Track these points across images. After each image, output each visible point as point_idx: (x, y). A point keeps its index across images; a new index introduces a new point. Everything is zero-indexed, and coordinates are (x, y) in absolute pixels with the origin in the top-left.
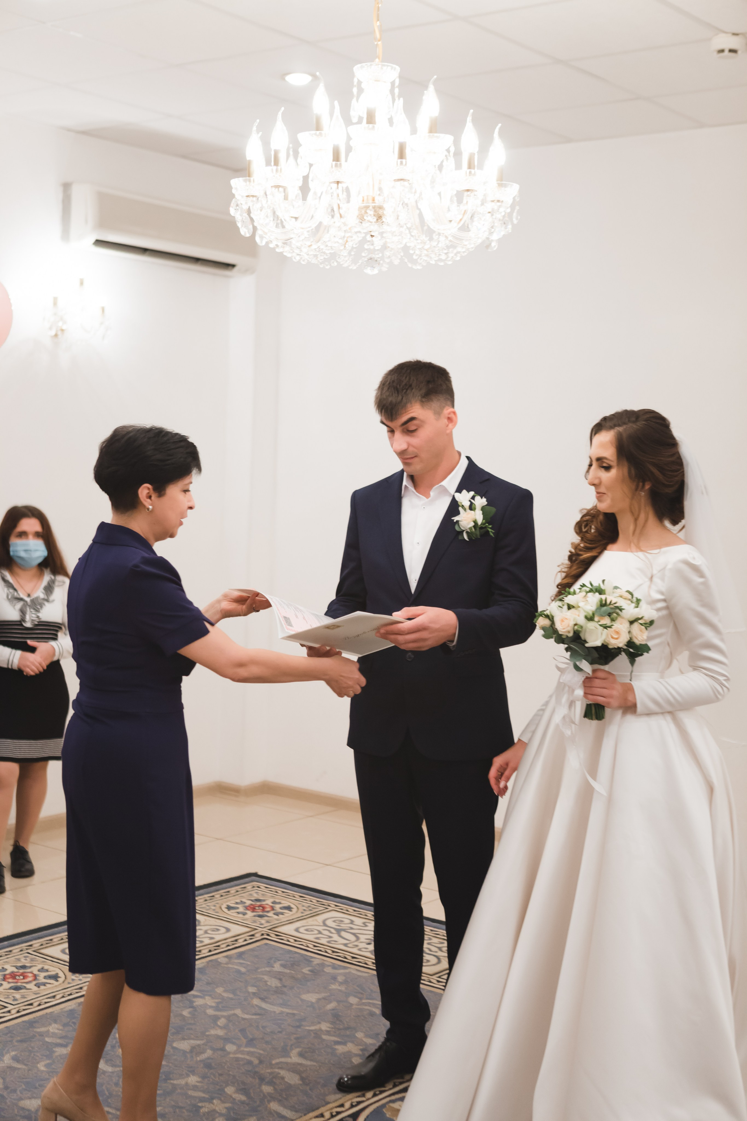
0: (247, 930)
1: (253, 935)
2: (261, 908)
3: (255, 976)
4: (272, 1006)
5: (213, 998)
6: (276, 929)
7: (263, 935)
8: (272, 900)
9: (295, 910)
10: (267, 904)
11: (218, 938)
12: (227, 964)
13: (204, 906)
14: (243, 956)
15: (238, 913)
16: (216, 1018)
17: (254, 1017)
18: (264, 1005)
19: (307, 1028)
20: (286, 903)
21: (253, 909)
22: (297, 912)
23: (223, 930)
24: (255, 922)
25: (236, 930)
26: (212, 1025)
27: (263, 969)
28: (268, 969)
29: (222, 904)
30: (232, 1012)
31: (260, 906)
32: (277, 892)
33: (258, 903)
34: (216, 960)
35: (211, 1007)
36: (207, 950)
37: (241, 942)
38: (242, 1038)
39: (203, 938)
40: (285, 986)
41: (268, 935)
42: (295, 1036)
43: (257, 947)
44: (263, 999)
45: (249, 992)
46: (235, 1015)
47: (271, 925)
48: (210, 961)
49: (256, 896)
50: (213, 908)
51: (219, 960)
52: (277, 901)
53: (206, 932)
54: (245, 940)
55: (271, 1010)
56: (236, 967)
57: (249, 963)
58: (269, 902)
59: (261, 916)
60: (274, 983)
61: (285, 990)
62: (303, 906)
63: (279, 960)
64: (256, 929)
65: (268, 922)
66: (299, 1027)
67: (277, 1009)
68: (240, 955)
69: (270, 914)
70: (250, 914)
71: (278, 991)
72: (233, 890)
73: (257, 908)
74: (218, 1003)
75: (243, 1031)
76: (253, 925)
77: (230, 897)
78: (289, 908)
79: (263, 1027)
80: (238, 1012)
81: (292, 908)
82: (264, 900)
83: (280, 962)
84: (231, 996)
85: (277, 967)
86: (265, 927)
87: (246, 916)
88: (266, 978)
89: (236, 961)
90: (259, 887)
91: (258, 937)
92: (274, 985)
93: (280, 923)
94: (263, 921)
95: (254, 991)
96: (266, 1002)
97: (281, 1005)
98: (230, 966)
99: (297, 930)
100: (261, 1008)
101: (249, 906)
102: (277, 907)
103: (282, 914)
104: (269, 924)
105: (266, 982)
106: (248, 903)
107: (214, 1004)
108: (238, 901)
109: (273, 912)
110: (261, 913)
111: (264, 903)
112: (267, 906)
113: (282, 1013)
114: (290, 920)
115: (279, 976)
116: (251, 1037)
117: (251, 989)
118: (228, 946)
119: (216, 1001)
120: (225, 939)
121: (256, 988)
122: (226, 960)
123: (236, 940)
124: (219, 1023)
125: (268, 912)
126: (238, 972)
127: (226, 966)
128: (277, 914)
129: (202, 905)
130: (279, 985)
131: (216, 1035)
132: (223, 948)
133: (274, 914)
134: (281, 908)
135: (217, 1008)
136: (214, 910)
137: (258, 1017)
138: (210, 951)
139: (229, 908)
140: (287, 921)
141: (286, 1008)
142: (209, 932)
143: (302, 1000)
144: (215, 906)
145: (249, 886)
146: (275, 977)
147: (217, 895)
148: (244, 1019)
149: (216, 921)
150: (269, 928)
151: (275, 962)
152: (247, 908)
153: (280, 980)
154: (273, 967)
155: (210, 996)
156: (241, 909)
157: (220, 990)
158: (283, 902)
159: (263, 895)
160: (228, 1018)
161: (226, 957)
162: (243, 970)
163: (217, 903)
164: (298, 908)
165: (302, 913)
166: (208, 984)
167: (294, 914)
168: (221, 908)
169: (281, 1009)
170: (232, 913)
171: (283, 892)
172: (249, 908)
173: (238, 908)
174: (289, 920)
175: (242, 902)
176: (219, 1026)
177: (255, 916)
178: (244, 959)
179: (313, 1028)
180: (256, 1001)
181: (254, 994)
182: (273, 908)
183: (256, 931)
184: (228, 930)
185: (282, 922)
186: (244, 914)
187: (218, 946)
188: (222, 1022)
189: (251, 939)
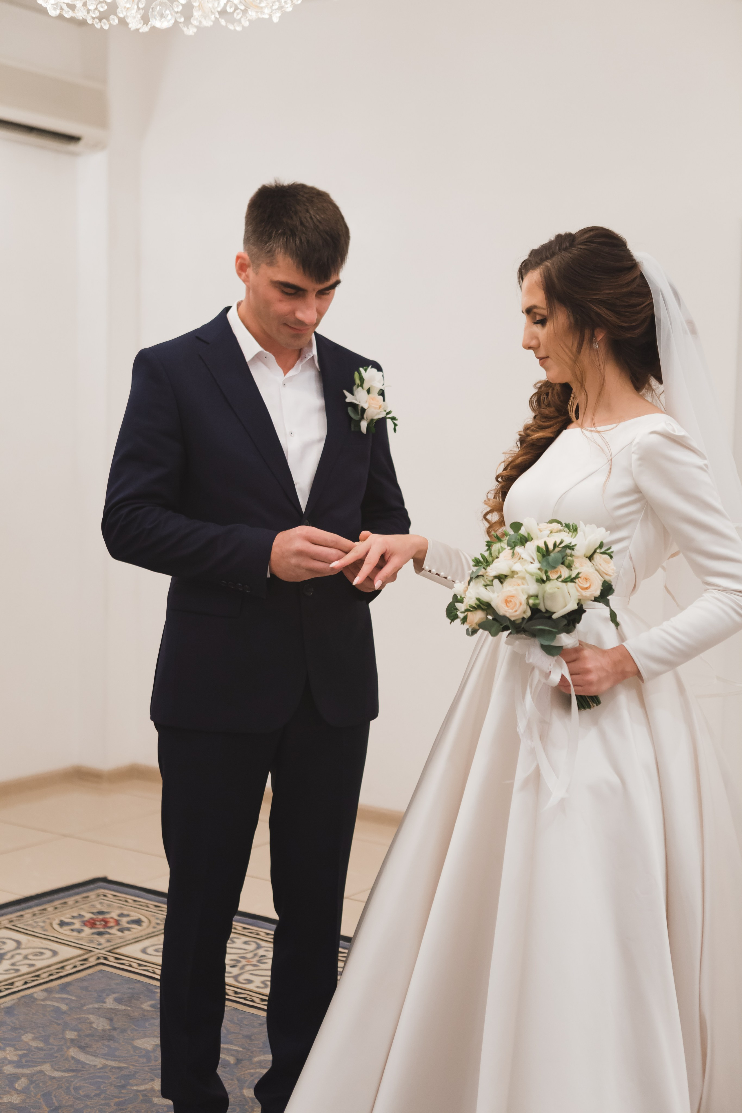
0: (80, 952)
1: (86, 960)
2: (103, 923)
3: (78, 1016)
4: (92, 1058)
5: (16, 1049)
6: (118, 951)
7: (98, 958)
8: (118, 912)
9: (145, 925)
10: (112, 918)
11: (39, 964)
12: (44, 1000)
13: (31, 922)
14: (68, 989)
15: (72, 930)
16: (16, 1078)
17: (66, 1074)
18: (82, 1057)
19: (135, 1088)
20: (135, 916)
21: (92, 923)
22: (148, 927)
23: (49, 953)
24: (91, 941)
25: (66, 952)
26: (7, 1089)
27: (91, 1006)
28: (96, 1006)
29: (54, 920)
30: (39, 1068)
31: (103, 920)
32: (127, 901)
33: (101, 917)
34: (31, 996)
35: (11, 1062)
36: (22, 982)
37: (69, 969)
38: (44, 1107)
39: (20, 965)
40: (115, 1029)
41: (106, 959)
42: (117, 1100)
43: (89, 975)
44: (82, 1048)
45: (64, 1038)
46: (41, 1072)
47: (112, 946)
48: (23, 997)
49: (99, 907)
50: (42, 924)
51: (35, 995)
52: (125, 912)
53: (26, 957)
54: (75, 967)
55: (92, 1063)
56: (56, 1004)
57: (73, 998)
58: (114, 915)
59: (100, 934)
60: (101, 1024)
61: (115, 1033)
62: (157, 919)
63: (114, 993)
64: (91, 951)
65: (108, 941)
66: (124, 1087)
67: (98, 1062)
68: (64, 988)
69: (113, 931)
70: (87, 931)
71: (106, 1037)
72: (71, 901)
73: (98, 923)
74: (21, 1056)
75: (47, 1096)
76: (88, 946)
77: (66, 910)
78: (138, 922)
79: (76, 1089)
80: (46, 1068)
81: (143, 922)
82: (108, 913)
83: (114, 996)
84: (41, 1045)
85: (110, 1003)
86: (103, 949)
87: (82, 935)
88: (92, 1018)
89: (57, 996)
90: (105, 896)
91: (93, 961)
92: (100, 1028)
93: (125, 942)
94: (102, 940)
95: (73, 1037)
96: (87, 1053)
97: (105, 1056)
98: (48, 1003)
99: (144, 951)
100: (77, 1061)
101: (88, 921)
102: (124, 921)
103: (129, 929)
104: (109, 944)
105: (91, 1023)
106: (88, 916)
107: (15, 1058)
108: (75, 914)
109: (117, 928)
110: (102, 930)
111: (107, 916)
112: (111, 920)
113: (105, 1066)
114: (137, 938)
115: (110, 1015)
116: (56, 1104)
117: (70, 1035)
118: (51, 975)
119: (20, 1053)
120: (49, 966)
121: (76, 1033)
122: (45, 994)
123: (63, 967)
124: (17, 1086)
125: (111, 927)
126: (57, 1010)
127: (42, 1003)
128: (121, 930)
129: (28, 921)
130: (108, 1027)
131: (10, 1103)
132: (43, 978)
133: (119, 930)
134: (128, 923)
135: (18, 1064)
136: (42, 927)
137: (71, 1074)
138: (26, 983)
139: (62, 924)
140: (133, 939)
141: (112, 1060)
142: (30, 957)
143: (135, 1048)
144: (44, 922)
145: (92, 895)
146: (104, 1017)
147: (50, 907)
148: (52, 1078)
149: (42, 943)
150: (108, 949)
151: (108, 995)
152: (85, 923)
153: (111, 1020)
154: (105, 1002)
155: (13, 1046)
156: (77, 925)
157: (27, 1038)
158: (132, 914)
159: (109, 906)
160: (30, 1078)
161: (45, 990)
162: (64, 1007)
163: (49, 919)
164: (150, 921)
165: (154, 927)
166: (14, 1029)
167: (144, 930)
168: (51, 924)
169: (104, 1061)
170: (65, 930)
171: (135, 901)
172: (88, 923)
173: (73, 924)
174: (135, 938)
175: (81, 916)
176: (16, 1090)
177: (93, 934)
178: (68, 993)
179: (142, 1088)
180: (73, 1052)
181: (72, 1040)
182: (117, 922)
183: (92, 954)
184: (55, 953)
185: (127, 941)
186: (79, 931)
187: (38, 976)
188: (21, 1084)
189: (82, 965)
